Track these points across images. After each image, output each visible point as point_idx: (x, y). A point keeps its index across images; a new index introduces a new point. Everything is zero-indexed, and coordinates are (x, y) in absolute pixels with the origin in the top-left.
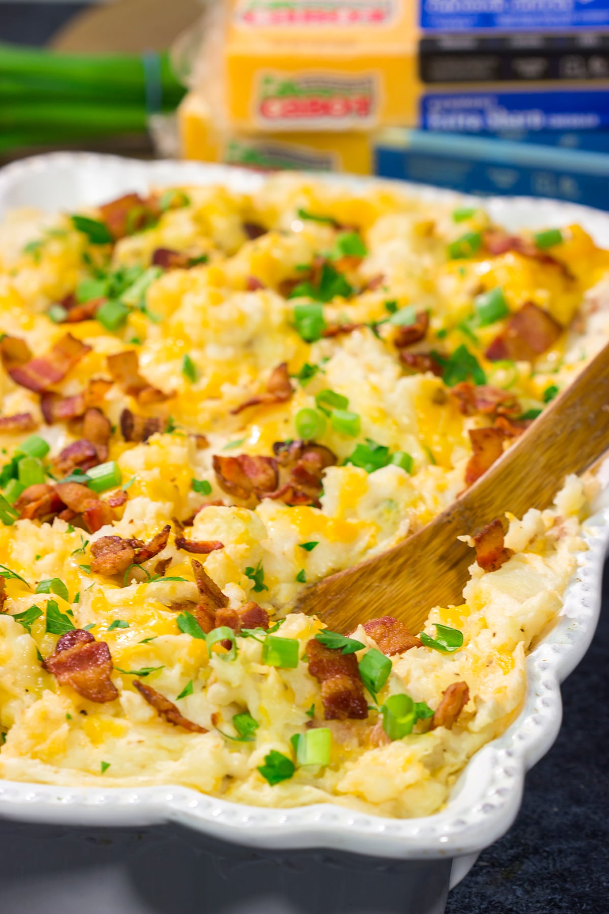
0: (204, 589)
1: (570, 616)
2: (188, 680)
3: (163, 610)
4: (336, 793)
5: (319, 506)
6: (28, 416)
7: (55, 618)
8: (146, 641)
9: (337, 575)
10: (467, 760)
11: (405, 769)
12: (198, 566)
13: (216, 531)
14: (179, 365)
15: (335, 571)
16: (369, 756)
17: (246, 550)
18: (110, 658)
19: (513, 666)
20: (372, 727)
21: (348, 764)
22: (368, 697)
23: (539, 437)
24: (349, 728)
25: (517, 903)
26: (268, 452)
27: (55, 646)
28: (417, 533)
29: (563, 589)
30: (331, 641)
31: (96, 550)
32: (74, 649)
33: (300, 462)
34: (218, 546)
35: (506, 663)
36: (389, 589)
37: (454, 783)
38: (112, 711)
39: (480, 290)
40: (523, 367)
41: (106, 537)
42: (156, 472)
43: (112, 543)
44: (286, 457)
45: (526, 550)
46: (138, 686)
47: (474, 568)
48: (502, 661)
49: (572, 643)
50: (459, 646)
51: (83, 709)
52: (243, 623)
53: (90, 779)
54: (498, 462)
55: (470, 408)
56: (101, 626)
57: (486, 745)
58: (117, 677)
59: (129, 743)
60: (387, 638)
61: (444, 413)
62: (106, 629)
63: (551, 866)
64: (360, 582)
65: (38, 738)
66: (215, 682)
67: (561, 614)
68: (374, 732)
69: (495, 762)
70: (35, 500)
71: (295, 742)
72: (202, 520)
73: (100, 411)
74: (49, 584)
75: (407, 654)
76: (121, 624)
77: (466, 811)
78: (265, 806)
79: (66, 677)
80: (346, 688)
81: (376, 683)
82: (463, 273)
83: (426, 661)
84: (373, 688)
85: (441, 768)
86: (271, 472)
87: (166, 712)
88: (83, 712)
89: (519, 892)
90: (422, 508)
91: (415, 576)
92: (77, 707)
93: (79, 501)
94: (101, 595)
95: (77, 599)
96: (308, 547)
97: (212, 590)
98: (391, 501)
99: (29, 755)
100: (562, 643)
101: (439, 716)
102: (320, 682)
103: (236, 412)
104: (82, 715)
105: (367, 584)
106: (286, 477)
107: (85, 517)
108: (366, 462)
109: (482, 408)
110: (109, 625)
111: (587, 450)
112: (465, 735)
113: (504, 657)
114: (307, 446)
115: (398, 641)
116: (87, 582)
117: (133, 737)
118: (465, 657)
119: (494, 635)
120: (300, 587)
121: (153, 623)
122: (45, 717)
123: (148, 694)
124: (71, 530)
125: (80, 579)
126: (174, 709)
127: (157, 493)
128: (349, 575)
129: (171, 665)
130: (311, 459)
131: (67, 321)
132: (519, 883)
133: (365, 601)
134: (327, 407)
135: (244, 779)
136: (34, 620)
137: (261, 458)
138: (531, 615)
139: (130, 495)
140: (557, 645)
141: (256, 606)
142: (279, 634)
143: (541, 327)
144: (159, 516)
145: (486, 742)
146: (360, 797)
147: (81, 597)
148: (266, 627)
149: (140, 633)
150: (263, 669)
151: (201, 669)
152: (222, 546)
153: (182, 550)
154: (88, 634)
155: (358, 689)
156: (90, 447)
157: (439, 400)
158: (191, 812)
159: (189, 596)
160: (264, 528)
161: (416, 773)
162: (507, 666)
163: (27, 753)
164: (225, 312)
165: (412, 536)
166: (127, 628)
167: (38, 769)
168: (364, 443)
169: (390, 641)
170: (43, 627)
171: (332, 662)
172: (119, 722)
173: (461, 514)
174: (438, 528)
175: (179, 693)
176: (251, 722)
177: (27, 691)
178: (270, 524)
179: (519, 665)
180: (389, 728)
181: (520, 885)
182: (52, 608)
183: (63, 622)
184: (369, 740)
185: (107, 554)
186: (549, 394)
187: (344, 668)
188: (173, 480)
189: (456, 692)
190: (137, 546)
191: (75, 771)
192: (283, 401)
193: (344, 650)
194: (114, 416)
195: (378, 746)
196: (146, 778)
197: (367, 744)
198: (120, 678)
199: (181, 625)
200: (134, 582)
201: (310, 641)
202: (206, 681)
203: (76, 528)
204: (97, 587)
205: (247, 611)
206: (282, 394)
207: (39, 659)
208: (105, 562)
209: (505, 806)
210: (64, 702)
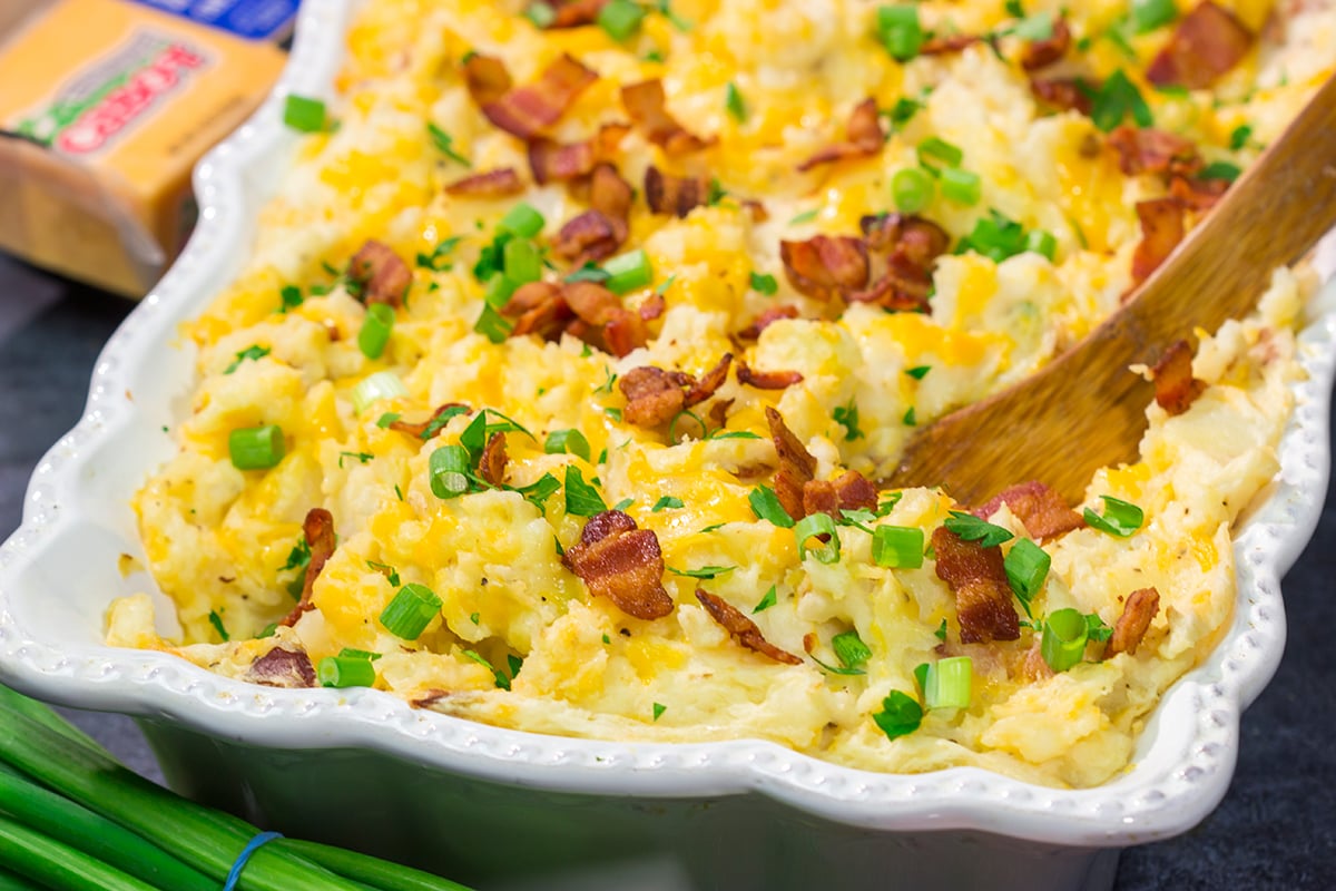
0: (784, 450)
1: (1291, 481)
2: (768, 585)
3: (730, 483)
4: (979, 749)
5: (926, 309)
6: (510, 172)
7: (578, 492)
8: (709, 530)
9: (958, 414)
10: (1158, 698)
11: (1074, 716)
12: (775, 417)
13: (791, 355)
14: (720, 96)
15: (955, 408)
16: (1025, 694)
17: (835, 384)
18: (659, 552)
19: (1216, 561)
20: (1025, 652)
21: (996, 709)
22: (1018, 608)
23: (1236, 213)
24: (993, 654)
25: (1210, 872)
26: (852, 230)
27: (581, 533)
28: (1068, 352)
29: (1276, 441)
30: (966, 529)
31: (628, 385)
32: (609, 540)
33: (900, 247)
34: (794, 379)
35: (1204, 554)
36: (1031, 434)
37: (1142, 731)
38: (664, 631)
40: (1202, 99)
41: (641, 368)
42: (702, 268)
43: (649, 377)
44: (879, 238)
45: (1222, 380)
46: (703, 597)
47: (1153, 411)
48: (1199, 551)
49: (1296, 523)
50: (1137, 527)
51: (624, 627)
52: (842, 501)
53: (639, 729)
54: (1179, 251)
55: (1134, 165)
56: (643, 505)
57: (1184, 677)
58: (669, 581)
59: (692, 677)
60: (1037, 514)
61: (1096, 169)
62: (650, 509)
63: (1255, 817)
64: (992, 424)
65: (564, 670)
66: (809, 590)
67: (1277, 477)
68: (1029, 660)
69: (1200, 704)
70: (534, 307)
71: (922, 674)
72: (771, 338)
73: (613, 168)
74: (564, 438)
75: (1068, 540)
76: (672, 502)
77: (1163, 778)
78: (884, 770)
79: (600, 583)
80: (990, 598)
81: (1029, 588)
83: (1094, 550)
84: (1024, 593)
85: (1123, 711)
86: (859, 261)
87: (743, 634)
88: (625, 632)
89: (1213, 856)
90: (1073, 316)
91: (1068, 414)
92: (617, 626)
93: (595, 310)
94: (641, 458)
95: (603, 459)
96: (917, 374)
97: (794, 449)
98: (1029, 305)
99: (553, 693)
100: (1281, 522)
101: (1119, 637)
102: (952, 588)
103: (806, 168)
104: (624, 636)
105: (1001, 427)
106: (880, 267)
107: (606, 335)
108: (994, 244)
109: (1150, 164)
110: (654, 504)
111: (1302, 231)
112: (1154, 662)
113: (1202, 545)
114: (909, 222)
115: (1053, 519)
116: (619, 437)
117: (697, 668)
118: (1147, 544)
119: (1187, 511)
120: (908, 432)
121: (715, 502)
122: (574, 641)
123: (715, 607)
124: (587, 353)
125: (607, 432)
126: (753, 630)
127: (707, 300)
128: (976, 415)
129: (746, 564)
130: (915, 242)
131: (556, 26)
132: (1211, 842)
133: (999, 450)
134: (934, 162)
135: (852, 728)
136: (548, 496)
137: (844, 240)
138: (1237, 483)
139: (669, 301)
140: (1274, 526)
141: (859, 477)
142: (894, 520)
143: (1223, 35)
144: (711, 333)
145: (1185, 672)
146: (1014, 753)
147: (609, 456)
148: (874, 509)
149: (698, 516)
150: (876, 572)
151: (788, 571)
152: (800, 379)
153: (746, 385)
154: (627, 517)
155: (1006, 598)
156: (604, 223)
157: (1089, 151)
158: (782, 778)
159: (763, 459)
160: (858, 352)
161: (1091, 721)
162: (1208, 560)
163: (549, 691)
164: (783, 20)
165: (1061, 358)
166: (681, 509)
167: (566, 715)
168: (987, 217)
169: (1040, 518)
170: (562, 505)
171: (970, 560)
172: (676, 646)
173: (1129, 325)
174: (1098, 345)
175: (757, 604)
176: (860, 647)
177: (544, 599)
178: (864, 339)
179: (1225, 559)
180: (1050, 655)
181: (1215, 846)
182: (573, 477)
183: (589, 497)
184: (1022, 671)
185: (644, 395)
186: (1239, 138)
187: (984, 568)
188: (723, 274)
189: (1143, 602)
190: (685, 383)
191: (616, 717)
192: (871, 154)
193: (985, 542)
194: (635, 176)
195: (1035, 679)
196: (717, 728)
197: (1020, 677)
198: (673, 583)
199: (757, 506)
200: (686, 437)
201: (937, 530)
202: (795, 588)
203: (594, 350)
204: (635, 446)
205: (848, 485)
206: (869, 144)
207: (558, 552)
208: (643, 409)
209: (1217, 770)
210: (599, 618)
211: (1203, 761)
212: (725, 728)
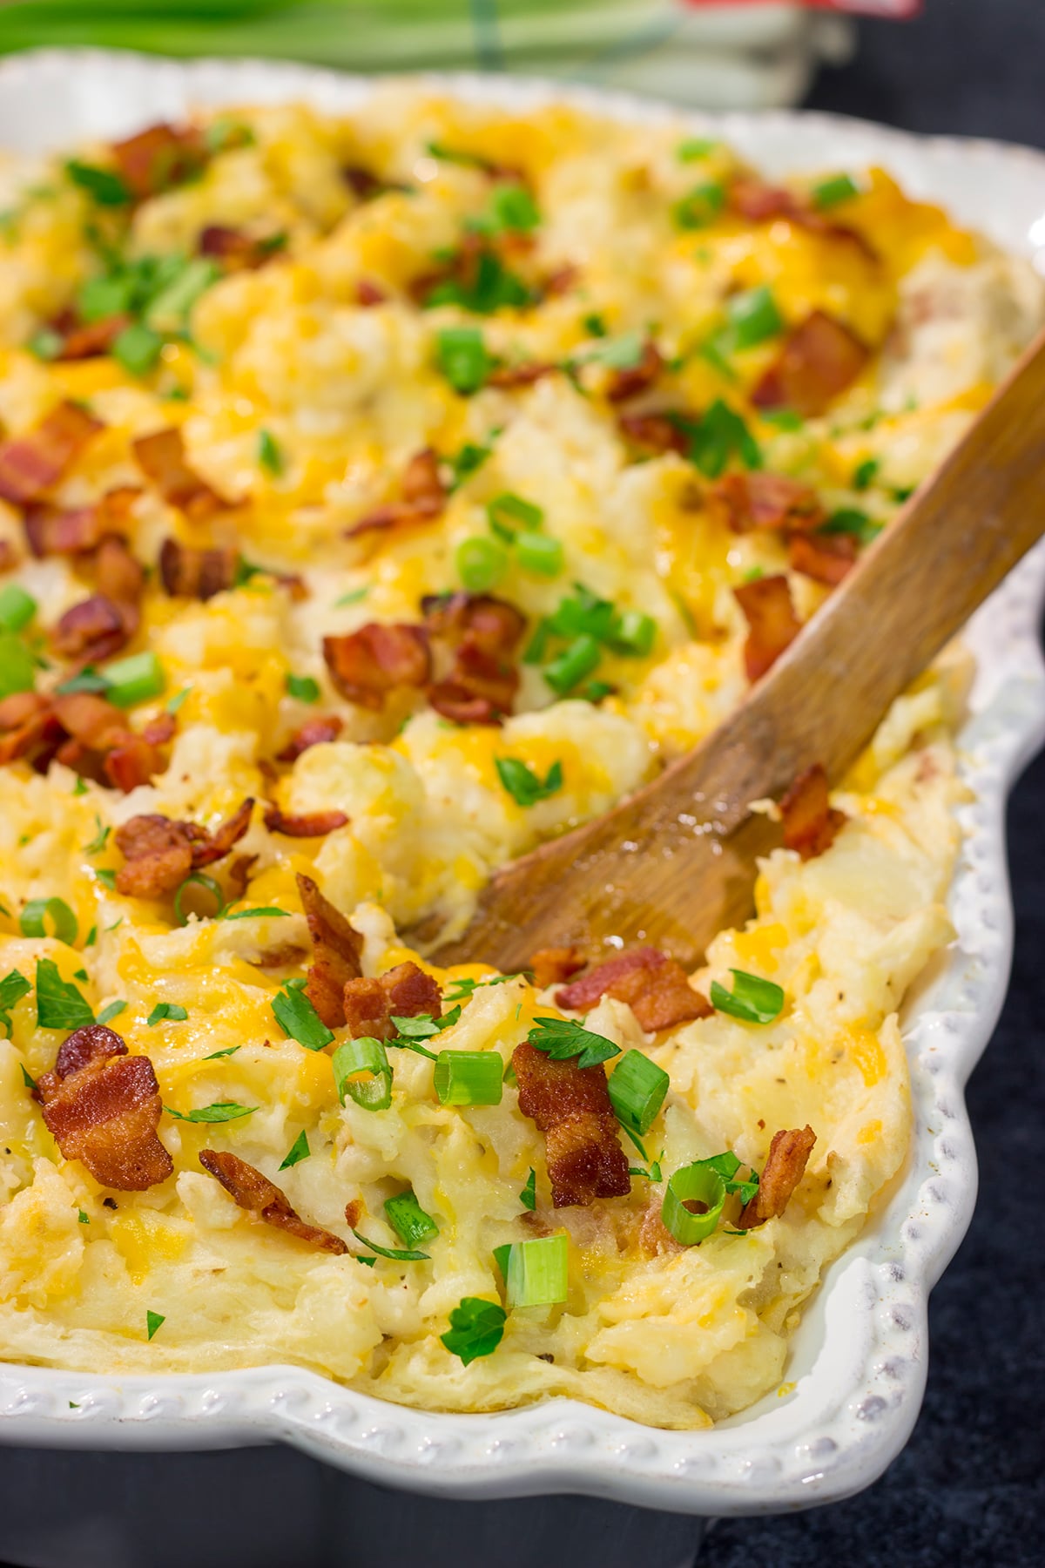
0: (320, 934)
1: (969, 949)
2: (298, 1130)
4: (584, 1365)
7: (53, 994)
8: (219, 1055)
10: (819, 1280)
12: (309, 889)
13: (335, 789)
14: (250, 445)
16: (643, 1277)
17: (390, 827)
18: (156, 1088)
19: (885, 1070)
20: (640, 1212)
22: (628, 1148)
24: (598, 1217)
26: (409, 614)
27: (55, 1056)
30: (557, 1043)
31: (125, 839)
32: (91, 1070)
33: (470, 635)
34: (337, 821)
35: (868, 1060)
38: (160, 1204)
39: (733, 289)
40: (818, 431)
41: (142, 816)
42: (224, 676)
43: (152, 829)
44: (443, 622)
46: (210, 1162)
48: (860, 1054)
49: (976, 1008)
50: (778, 1012)
51: (107, 1196)
52: (394, 1005)
53: (129, 1350)
55: (744, 521)
56: (136, 1014)
57: (852, 1248)
58: (170, 1125)
59: (197, 1274)
61: (699, 526)
62: (144, 1021)
65: (28, 1267)
66: (350, 1143)
67: (953, 945)
68: (646, 1225)
69: (874, 1294)
70: (17, 727)
71: (501, 1264)
72: (309, 766)
73: (121, 541)
74: (45, 909)
75: (687, 1035)
76: (172, 1013)
77: (832, 1416)
80: (591, 1140)
81: (642, 1117)
82: (704, 258)
83: (721, 1051)
84: (636, 1124)
85: (775, 1301)
86: (419, 655)
88: (109, 1203)
92: (98, 1195)
93: (96, 729)
94: (133, 950)
95: (92, 939)
97: (334, 927)
99: (14, 1300)
100: (960, 1009)
102: (542, 1128)
103: (355, 533)
104: (107, 1209)
106: (446, 662)
107: (108, 766)
108: (580, 629)
109: (764, 519)
110: (150, 1014)
112: (812, 1226)
113: (864, 1045)
114: (479, 602)
115: (667, 1006)
116: (109, 911)
117: (205, 1259)
118: (792, 1040)
119: (841, 997)
121: (228, 1011)
122: (40, 1227)
123: (223, 1168)
124: (81, 790)
125: (96, 901)
127: (230, 716)
129: (269, 1101)
130: (487, 627)
131: (65, 358)
134: (509, 523)
135: (412, 1343)
136: (14, 1002)
137: (401, 628)
138: (905, 957)
139: (181, 721)
140: (950, 1015)
141: (416, 971)
143: (836, 350)
144: (235, 762)
145: (852, 1242)
146: (628, 1372)
147: (99, 936)
148: (437, 1014)
149: (207, 1034)
150: (440, 1115)
151: (322, 1113)
152: (345, 821)
153: (277, 836)
154: (114, 1036)
155: (610, 1136)
156: (111, 611)
157: (691, 503)
159: (292, 940)
161: (738, 1324)
162: (873, 1070)
163: (9, 1298)
164: (324, 351)
166: (184, 1022)
167: (32, 1334)
168: (572, 594)
169: (653, 1003)
170: (33, 1012)
171: (561, 1086)
172: (176, 1224)
175: (284, 1156)
176: (420, 1218)
177: (8, 1151)
179: (894, 1063)
180: (675, 1222)
182: (47, 971)
183: (68, 999)
184: (637, 1242)
185: (144, 854)
186: (864, 478)
187: (582, 1097)
188: (251, 677)
189: (796, 1150)
190: (196, 837)
191: (98, 1334)
192: (431, 516)
193: (582, 1060)
194: (148, 549)
195: (655, 1254)
196: (232, 1348)
197: (634, 1249)
198: (174, 1130)
199: (283, 1017)
200: (192, 917)
201: (520, 1047)
202: (333, 1135)
203: (90, 784)
204: (130, 931)
205: (401, 983)
206: (426, 503)
207: (27, 1085)
208: (139, 877)
209: (904, 1398)
210: (72, 1189)
211: (885, 1388)
212: (241, 1348)
